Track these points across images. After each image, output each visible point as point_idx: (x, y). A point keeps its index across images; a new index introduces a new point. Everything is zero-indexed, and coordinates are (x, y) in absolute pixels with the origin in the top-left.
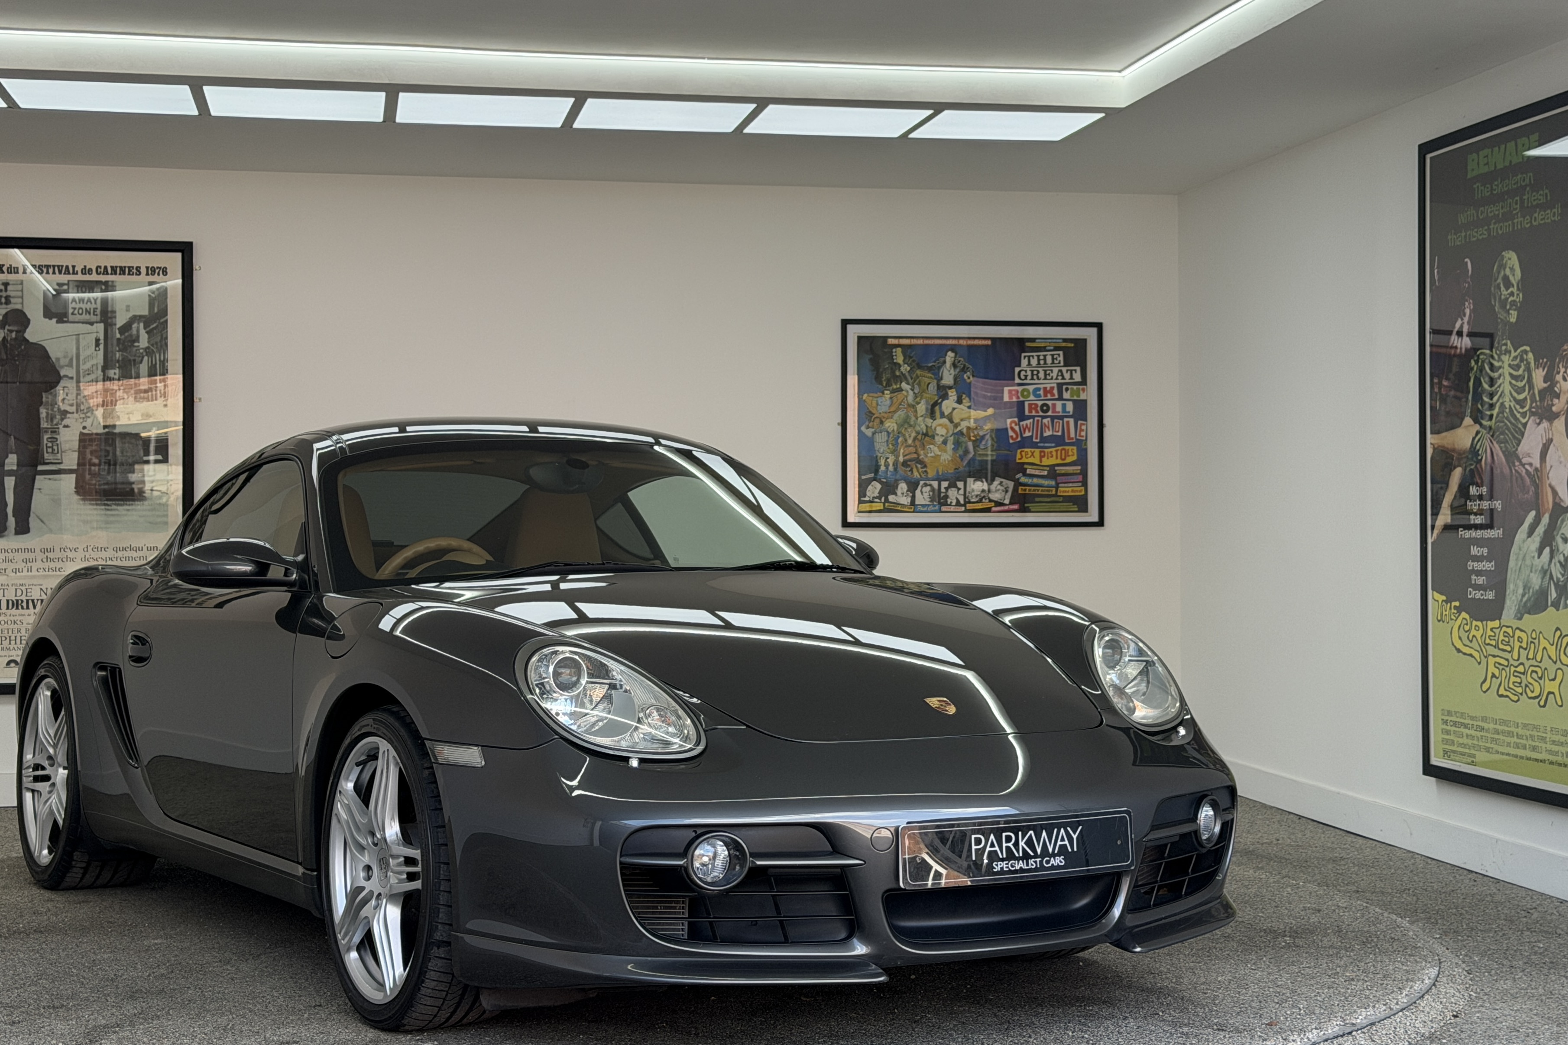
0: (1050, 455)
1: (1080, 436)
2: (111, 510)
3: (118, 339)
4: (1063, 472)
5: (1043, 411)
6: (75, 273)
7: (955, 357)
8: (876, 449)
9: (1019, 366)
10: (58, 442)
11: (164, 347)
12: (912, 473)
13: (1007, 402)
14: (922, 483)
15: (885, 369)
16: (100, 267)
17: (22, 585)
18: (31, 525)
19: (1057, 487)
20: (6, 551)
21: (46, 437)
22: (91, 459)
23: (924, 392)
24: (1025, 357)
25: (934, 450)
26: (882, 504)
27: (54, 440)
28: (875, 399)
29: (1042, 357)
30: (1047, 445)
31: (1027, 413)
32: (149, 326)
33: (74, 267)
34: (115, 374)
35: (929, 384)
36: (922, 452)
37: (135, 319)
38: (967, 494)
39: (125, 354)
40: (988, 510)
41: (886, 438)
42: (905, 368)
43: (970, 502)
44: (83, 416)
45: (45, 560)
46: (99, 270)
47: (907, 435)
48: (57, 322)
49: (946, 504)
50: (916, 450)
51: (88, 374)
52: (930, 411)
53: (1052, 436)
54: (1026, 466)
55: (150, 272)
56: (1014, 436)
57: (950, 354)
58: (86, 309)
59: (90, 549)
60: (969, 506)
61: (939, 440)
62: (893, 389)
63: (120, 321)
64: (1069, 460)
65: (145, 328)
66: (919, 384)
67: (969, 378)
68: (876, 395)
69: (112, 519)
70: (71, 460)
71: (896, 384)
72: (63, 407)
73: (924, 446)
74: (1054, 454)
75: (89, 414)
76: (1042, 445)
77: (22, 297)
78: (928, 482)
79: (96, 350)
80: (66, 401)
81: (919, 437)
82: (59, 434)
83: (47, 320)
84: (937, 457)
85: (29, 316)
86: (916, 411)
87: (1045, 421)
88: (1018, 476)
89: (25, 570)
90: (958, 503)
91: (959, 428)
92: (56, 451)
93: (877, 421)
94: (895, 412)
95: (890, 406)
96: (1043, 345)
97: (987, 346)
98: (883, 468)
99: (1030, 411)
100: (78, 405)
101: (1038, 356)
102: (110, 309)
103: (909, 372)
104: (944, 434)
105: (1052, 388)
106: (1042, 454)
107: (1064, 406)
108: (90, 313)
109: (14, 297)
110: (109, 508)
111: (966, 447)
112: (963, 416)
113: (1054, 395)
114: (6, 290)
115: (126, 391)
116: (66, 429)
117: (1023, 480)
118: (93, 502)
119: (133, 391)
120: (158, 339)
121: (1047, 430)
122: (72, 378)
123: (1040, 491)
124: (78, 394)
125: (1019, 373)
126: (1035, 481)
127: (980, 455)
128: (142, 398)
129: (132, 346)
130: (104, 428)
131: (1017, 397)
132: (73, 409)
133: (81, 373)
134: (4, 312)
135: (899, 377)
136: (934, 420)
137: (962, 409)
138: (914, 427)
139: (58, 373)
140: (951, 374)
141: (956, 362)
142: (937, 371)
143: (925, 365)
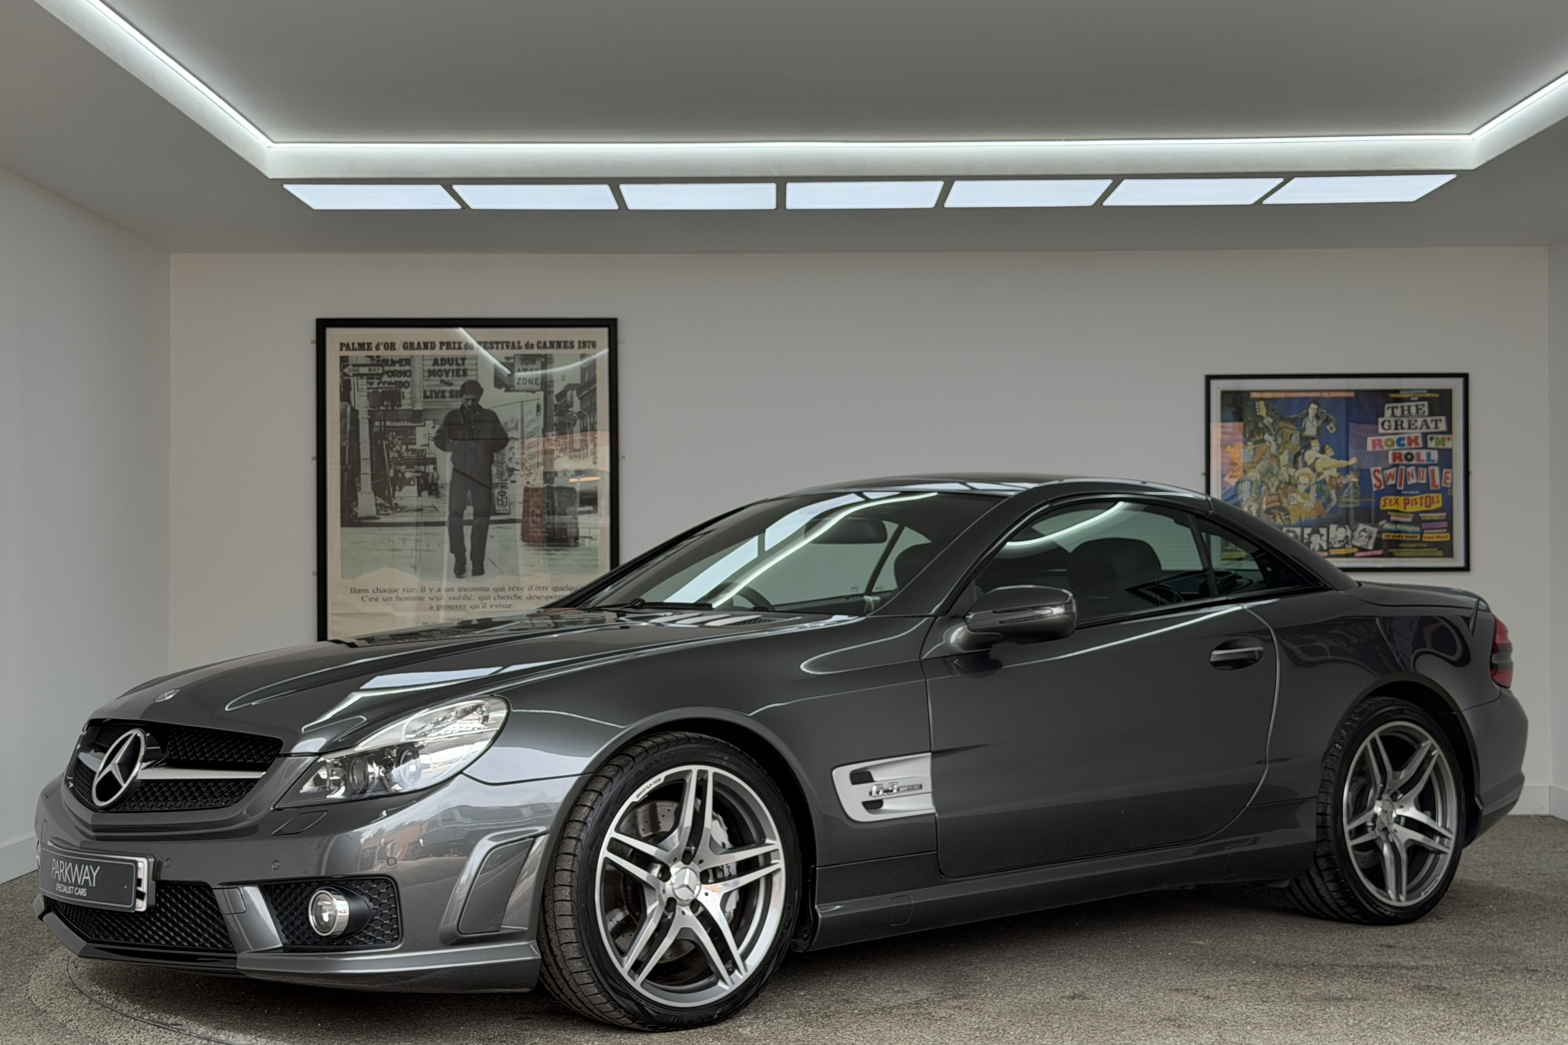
0: (1414, 502)
1: (1445, 483)
2: (552, 555)
3: (556, 405)
4: (1428, 518)
5: (1407, 460)
6: (520, 348)
7: (1318, 409)
8: (1240, 497)
9: (1383, 416)
10: (507, 495)
11: (594, 410)
12: (1275, 520)
13: (1370, 452)
14: (1284, 530)
15: (1248, 422)
16: (540, 342)
18: (485, 568)
19: (1422, 534)
20: (465, 590)
21: (496, 491)
22: (534, 509)
23: (1287, 442)
24: (1388, 408)
25: (1297, 498)
27: (503, 494)
28: (1238, 451)
29: (1406, 408)
30: (1410, 492)
31: (1390, 462)
32: (581, 393)
33: (519, 342)
34: (553, 435)
35: (1291, 436)
36: (1284, 501)
37: (570, 387)
38: (1330, 541)
39: (561, 418)
40: (1351, 555)
41: (1249, 487)
42: (1268, 421)
43: (1333, 548)
44: (527, 472)
45: (497, 598)
46: (540, 345)
47: (1270, 484)
48: (506, 392)
50: (1279, 498)
51: (531, 436)
52: (1292, 461)
53: (1416, 484)
54: (1389, 513)
55: (582, 345)
57: (1313, 407)
58: (529, 379)
59: (534, 588)
60: (1332, 552)
61: (1302, 488)
62: (1256, 440)
63: (557, 389)
64: (1434, 507)
65: (578, 395)
66: (1282, 435)
67: (1332, 429)
69: (551, 560)
70: (518, 512)
71: (1259, 436)
72: (511, 465)
73: (1287, 494)
74: (1419, 501)
75: (532, 471)
76: (1405, 492)
77: (476, 370)
78: (1291, 529)
79: (537, 415)
80: (513, 460)
81: (1282, 486)
82: (507, 488)
83: (497, 389)
84: (1300, 505)
85: (483, 386)
86: (1279, 461)
87: (1410, 469)
88: (1381, 523)
89: (481, 606)
91: (1321, 478)
92: (505, 504)
93: (1241, 471)
94: (1258, 462)
95: (1253, 457)
96: (1407, 396)
97: (1349, 398)
99: (1394, 460)
100: (523, 465)
101: (1402, 407)
102: (548, 379)
103: (1272, 424)
104: (1307, 483)
105: (1417, 438)
106: (1407, 501)
107: (1429, 455)
108: (532, 383)
109: (471, 370)
110: (549, 553)
111: (1329, 495)
112: (1327, 465)
113: (1418, 444)
114: (463, 364)
115: (562, 450)
116: (513, 484)
117: (1387, 526)
118: (536, 548)
119: (568, 450)
120: (588, 405)
121: (1411, 478)
122: (517, 439)
123: (1404, 537)
124: (523, 454)
125: (1383, 423)
126: (1399, 527)
127: (1343, 502)
128: (575, 456)
129: (567, 411)
130: (544, 483)
131: (1381, 447)
132: (518, 467)
133: (525, 435)
134: (461, 383)
135: (1262, 429)
136: (1297, 469)
137: (1325, 459)
138: (1277, 476)
139: (506, 435)
140: (1313, 426)
141: (1319, 414)
142: (1299, 423)
143: (1288, 417)
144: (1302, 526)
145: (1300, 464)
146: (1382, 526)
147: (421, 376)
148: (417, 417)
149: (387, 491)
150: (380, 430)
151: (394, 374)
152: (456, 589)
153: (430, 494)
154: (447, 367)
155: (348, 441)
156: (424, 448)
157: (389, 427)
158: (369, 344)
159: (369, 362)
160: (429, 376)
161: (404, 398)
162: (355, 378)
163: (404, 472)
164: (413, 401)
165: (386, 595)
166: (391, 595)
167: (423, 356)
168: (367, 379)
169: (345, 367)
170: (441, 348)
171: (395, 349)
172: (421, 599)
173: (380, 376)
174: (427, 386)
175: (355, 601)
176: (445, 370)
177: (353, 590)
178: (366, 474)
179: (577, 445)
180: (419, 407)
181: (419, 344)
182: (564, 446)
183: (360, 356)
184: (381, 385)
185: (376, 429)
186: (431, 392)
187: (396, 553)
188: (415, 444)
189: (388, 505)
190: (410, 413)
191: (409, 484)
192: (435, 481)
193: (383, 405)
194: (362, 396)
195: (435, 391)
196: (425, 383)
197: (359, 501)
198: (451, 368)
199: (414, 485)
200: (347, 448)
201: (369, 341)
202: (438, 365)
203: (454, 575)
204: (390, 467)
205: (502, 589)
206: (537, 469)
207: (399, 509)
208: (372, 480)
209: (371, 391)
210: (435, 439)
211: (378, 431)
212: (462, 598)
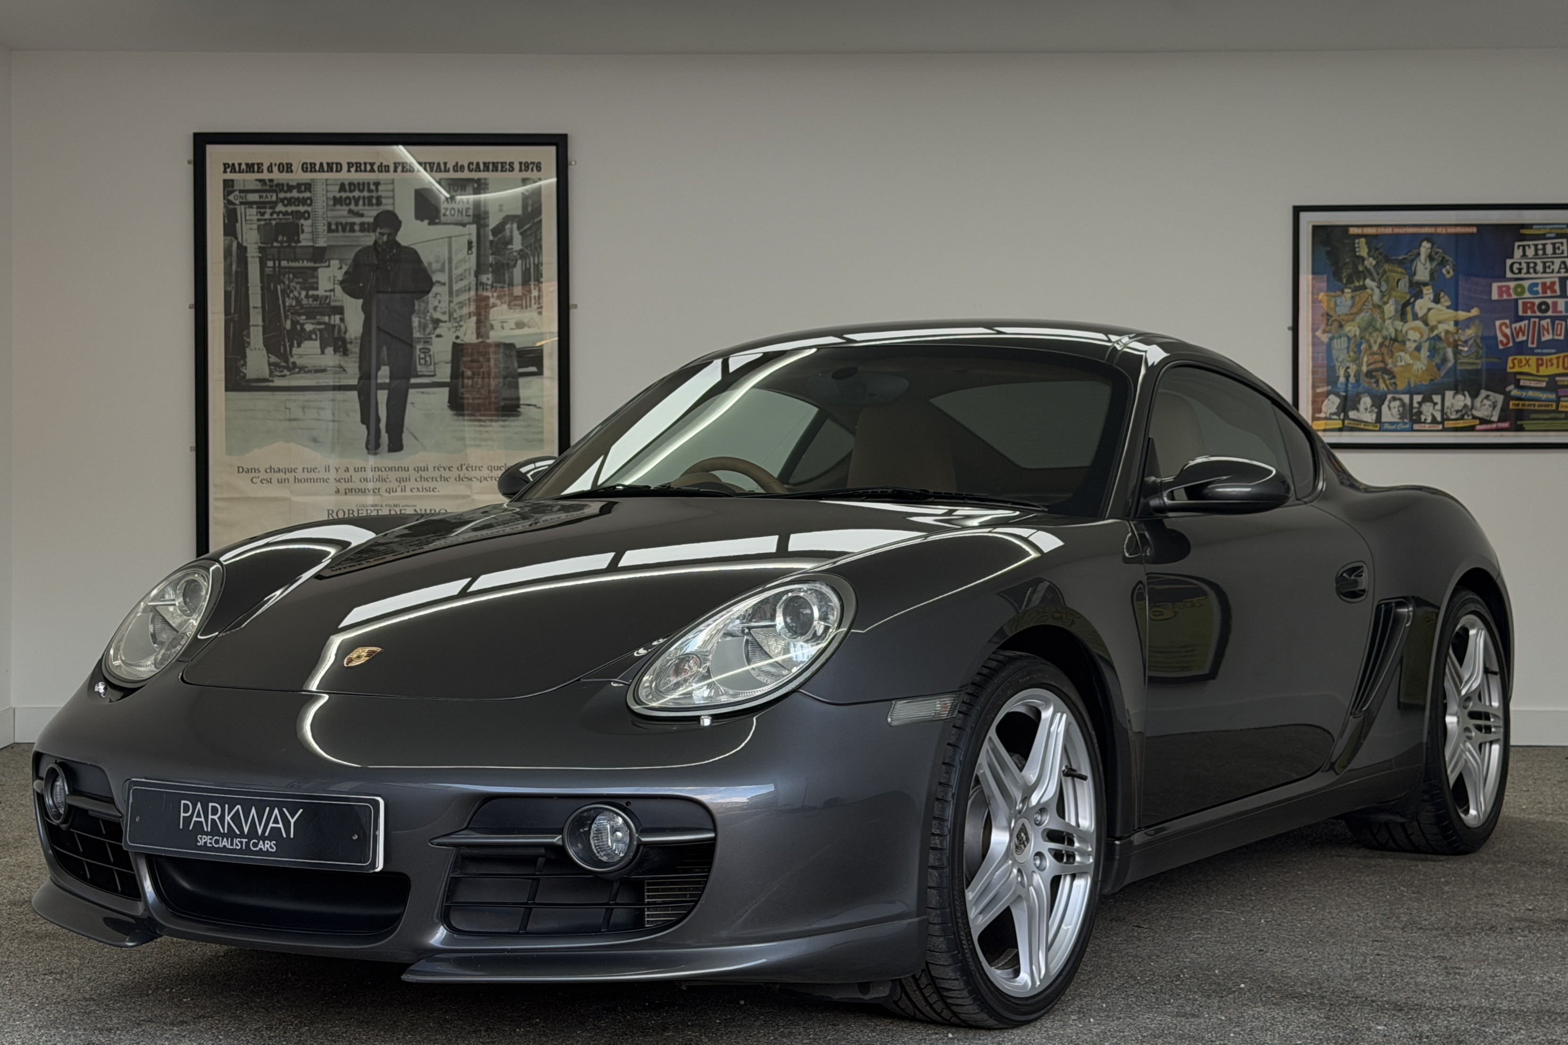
0: (1549, 363)
2: (485, 426)
3: (491, 242)
4: (1565, 383)
5: (1541, 311)
6: (447, 170)
7: (1432, 248)
8: (1334, 357)
9: (1512, 257)
10: (431, 353)
11: (539, 249)
12: (1378, 385)
13: (1495, 301)
14: (1389, 397)
15: (1345, 264)
16: (472, 163)
17: (396, 506)
18: (405, 442)
19: (1558, 401)
20: (379, 469)
21: (418, 348)
22: (463, 372)
23: (1393, 289)
24: (1519, 246)
25: (1405, 357)
26: (1340, 422)
27: (426, 351)
28: (1333, 299)
29: (1540, 247)
30: (1545, 351)
31: (1520, 313)
32: (523, 226)
33: (445, 164)
34: (488, 279)
35: (1399, 280)
36: (1390, 361)
37: (509, 219)
38: (1445, 410)
39: (498, 257)
40: (1471, 429)
41: (1346, 345)
42: (1370, 262)
43: (1449, 419)
44: (456, 324)
45: (418, 479)
46: (471, 167)
47: (1372, 341)
48: (430, 224)
49: (1419, 421)
50: (1383, 358)
51: (461, 280)
52: (1400, 313)
53: (1553, 340)
54: (1518, 377)
55: (523, 168)
56: (1505, 341)
57: (1426, 245)
58: (459, 210)
59: (464, 467)
60: (1448, 424)
61: (1411, 346)
62: (1355, 287)
63: (493, 221)
65: (519, 229)
66: (1387, 281)
67: (1448, 272)
68: (1333, 294)
69: (485, 435)
70: (444, 373)
71: (1359, 281)
72: (437, 315)
73: (1392, 353)
74: (1555, 361)
75: (462, 323)
76: (1539, 351)
77: (393, 197)
78: (1397, 396)
79: (468, 254)
80: (438, 309)
81: (1387, 343)
82: (431, 344)
83: (419, 222)
84: (1408, 366)
85: (401, 217)
86: (1383, 312)
87: (1544, 323)
88: (1508, 389)
89: (399, 489)
90: (1434, 421)
91: (1436, 332)
92: (429, 363)
93: (1336, 324)
94: (1357, 313)
95: (1352, 306)
96: (1541, 232)
97: (1471, 234)
98: (1342, 379)
99: (1525, 311)
100: (450, 315)
101: (1536, 246)
102: (482, 209)
103: (1374, 266)
104: (1417, 339)
105: (1553, 283)
106: (1540, 362)
108: (462, 213)
109: (385, 198)
110: (483, 423)
111: (1445, 355)
112: (1442, 317)
113: (1555, 291)
114: (377, 190)
115: (499, 297)
116: (439, 339)
117: (1515, 392)
118: (466, 418)
119: (507, 298)
120: (532, 240)
121: (1546, 333)
122: (444, 284)
123: (1536, 406)
124: (450, 302)
125: (1512, 266)
126: (1531, 394)
127: (1462, 363)
128: (515, 305)
129: (506, 248)
130: (477, 338)
131: (1509, 294)
132: (445, 318)
133: (454, 281)
134: (375, 213)
135: (1362, 272)
136: (1406, 322)
137: (1440, 310)
138: (1380, 331)
139: (430, 279)
140: (1426, 268)
141: (1433, 253)
142: (1408, 265)
143: (1396, 258)
144: (1411, 394)
145: (1410, 316)
146: (1510, 392)
147: (325, 204)
148: (319, 255)
149: (282, 348)
150: (274, 271)
151: (290, 202)
152: (369, 468)
153: (335, 351)
154: (356, 194)
155: (233, 285)
156: (328, 294)
157: (285, 268)
158: (260, 165)
159: (259, 188)
160: (335, 205)
161: (303, 231)
162: (243, 207)
163: (302, 325)
164: (314, 234)
165: (281, 476)
166: (288, 475)
167: (327, 180)
168: (258, 208)
169: (230, 193)
170: (349, 171)
171: (292, 171)
172: (325, 481)
173: (273, 205)
174: (333, 217)
175: (243, 483)
176: (354, 197)
177: (241, 470)
178: (257, 326)
179: (518, 290)
180: (321, 243)
181: (321, 164)
182: (503, 293)
183: (249, 179)
184: (275, 216)
185: (268, 271)
186: (337, 224)
187: (294, 424)
188: (317, 289)
189: (283, 364)
190: (311, 250)
191: (311, 339)
192: (343, 335)
193: (277, 241)
194: (251, 229)
195: (341, 224)
196: (330, 214)
197: (247, 360)
198: (362, 195)
199: (316, 340)
200: (233, 293)
201: (259, 161)
202: (345, 191)
203: (366, 451)
204: (286, 317)
205: (426, 469)
206: (467, 321)
207: (297, 370)
208: (264, 334)
209: (262, 223)
210: (341, 283)
211: (271, 273)
212: (375, 480)
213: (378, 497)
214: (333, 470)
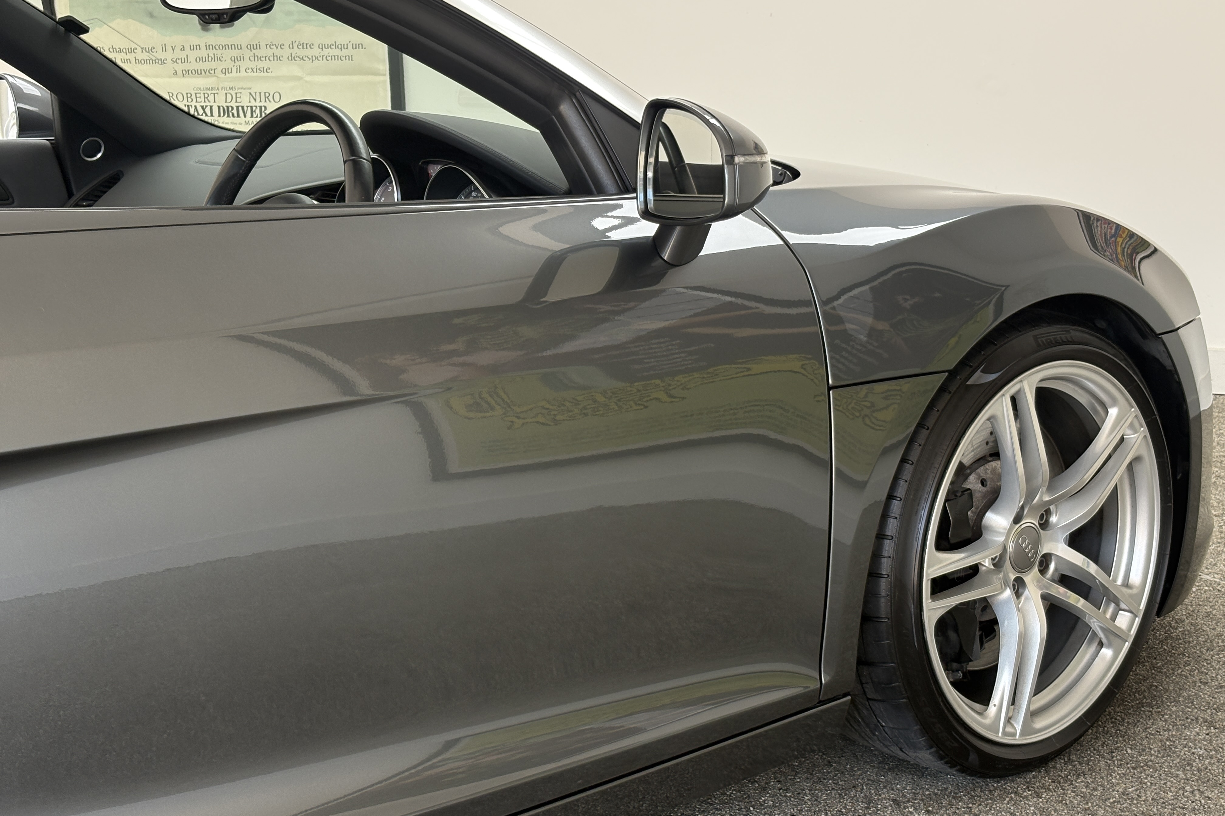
17: (231, 89)
20: (214, 48)
45: (252, 59)
59: (295, 45)
89: (234, 70)
152: (203, 47)
203: (199, 27)
205: (258, 47)
212: (210, 59)
213: (215, 78)
214: (169, 49)
